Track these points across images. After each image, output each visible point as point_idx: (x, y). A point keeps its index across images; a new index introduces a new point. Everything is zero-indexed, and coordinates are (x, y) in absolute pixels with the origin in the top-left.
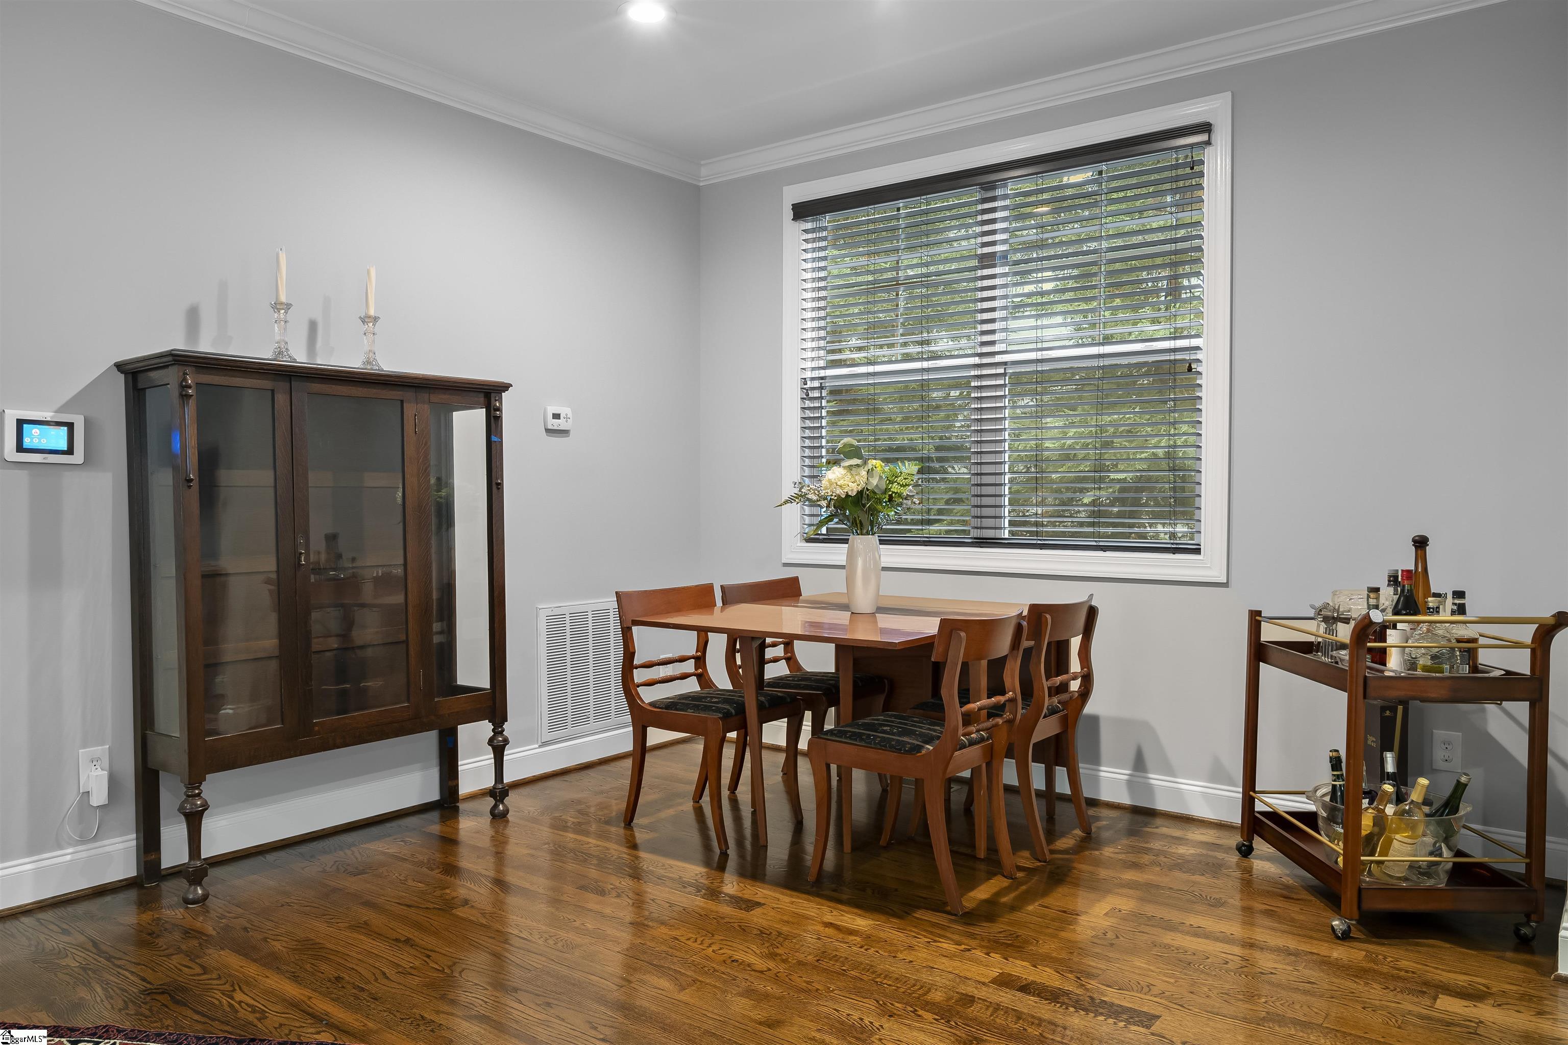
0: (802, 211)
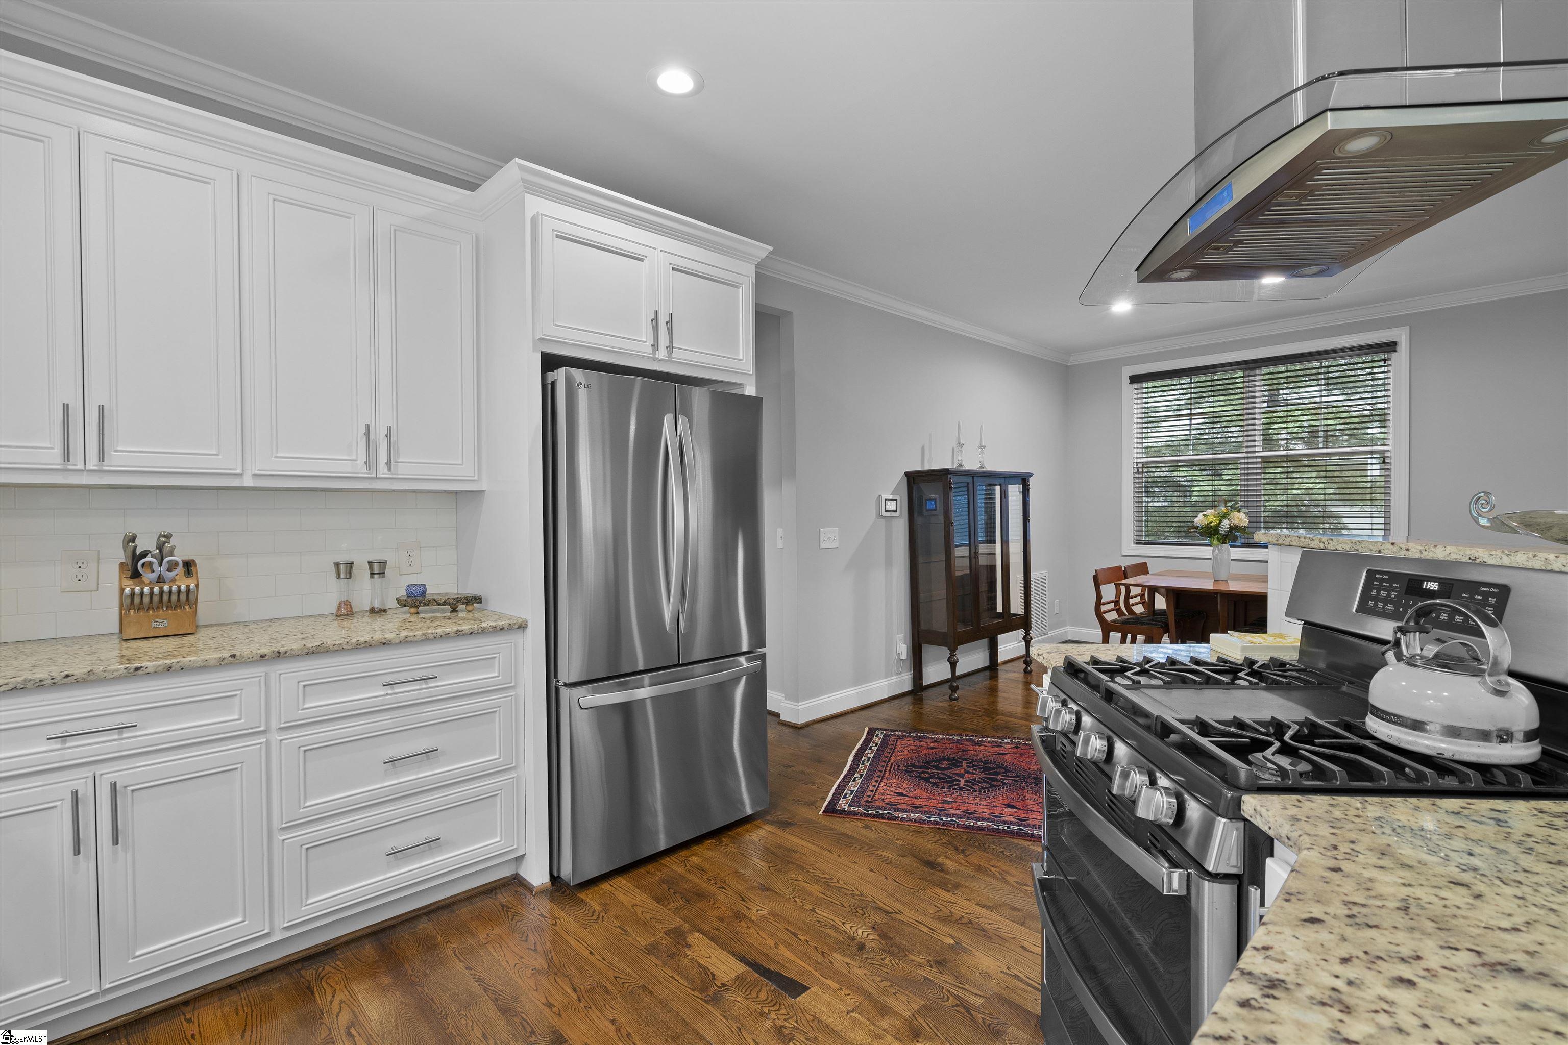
0: (1135, 379)
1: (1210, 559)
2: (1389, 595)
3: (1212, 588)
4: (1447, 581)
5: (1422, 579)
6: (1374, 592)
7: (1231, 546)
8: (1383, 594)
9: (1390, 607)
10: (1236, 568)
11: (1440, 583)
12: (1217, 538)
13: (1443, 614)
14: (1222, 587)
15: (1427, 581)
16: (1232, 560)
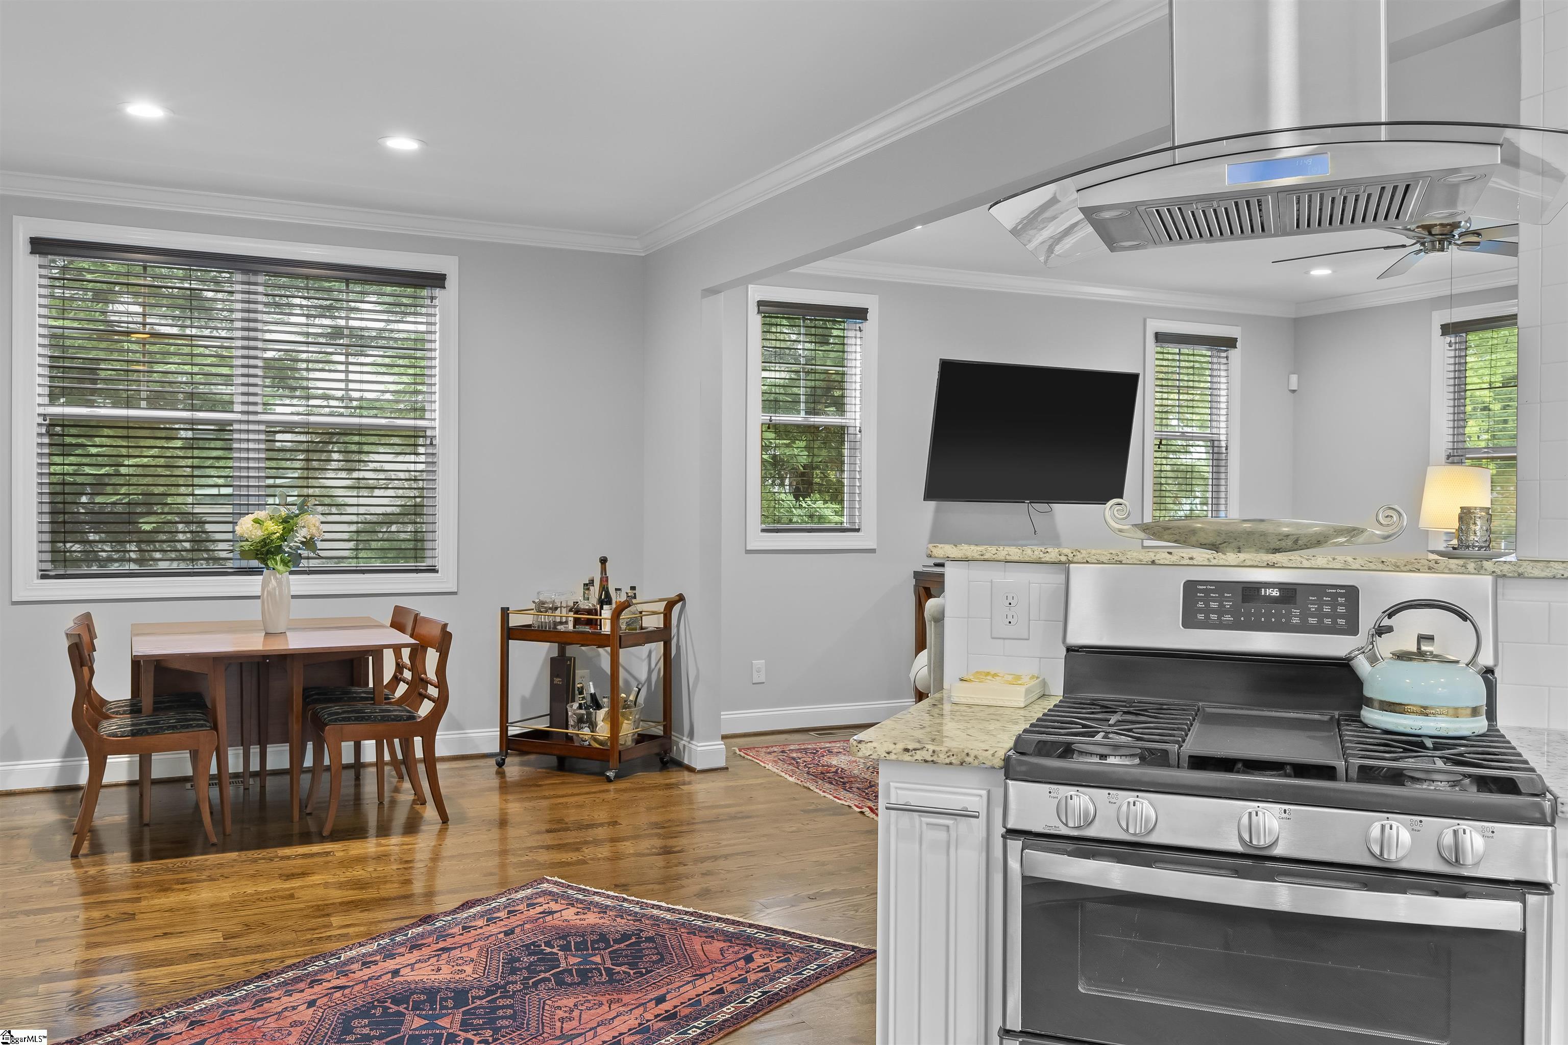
1: (258, 597)
2: (1221, 605)
3: (261, 648)
4: (1288, 587)
5: (1258, 586)
6: (1201, 605)
7: (292, 573)
8: (1214, 605)
9: (1228, 618)
10: (300, 609)
11: (1280, 590)
12: (282, 561)
13: (1293, 618)
14: (277, 646)
15: (1265, 588)
16: (293, 597)
